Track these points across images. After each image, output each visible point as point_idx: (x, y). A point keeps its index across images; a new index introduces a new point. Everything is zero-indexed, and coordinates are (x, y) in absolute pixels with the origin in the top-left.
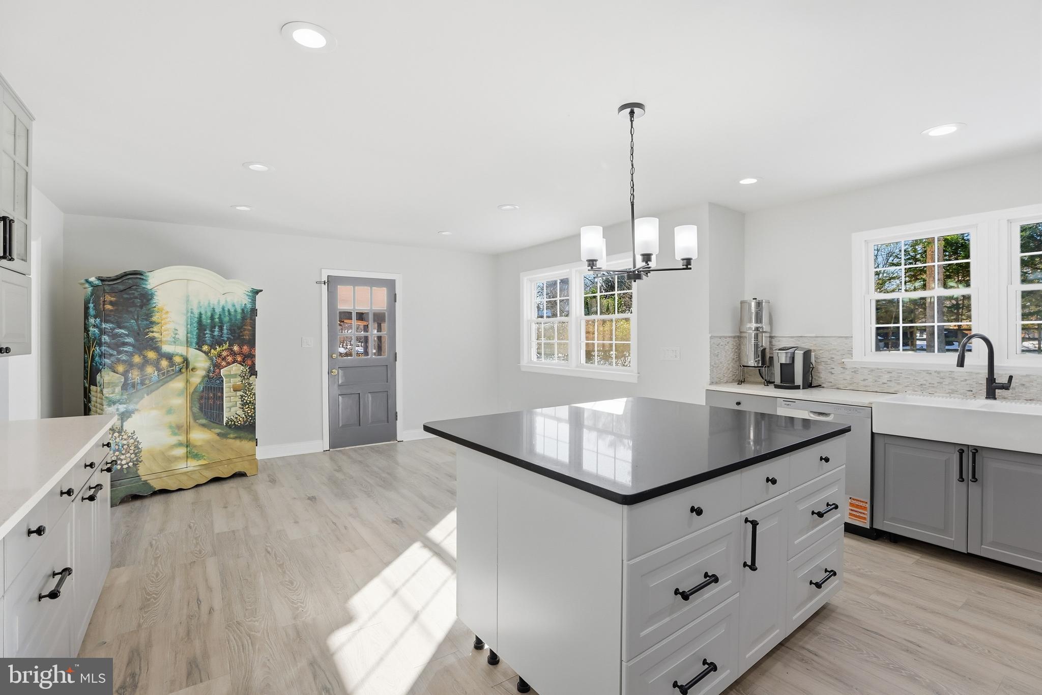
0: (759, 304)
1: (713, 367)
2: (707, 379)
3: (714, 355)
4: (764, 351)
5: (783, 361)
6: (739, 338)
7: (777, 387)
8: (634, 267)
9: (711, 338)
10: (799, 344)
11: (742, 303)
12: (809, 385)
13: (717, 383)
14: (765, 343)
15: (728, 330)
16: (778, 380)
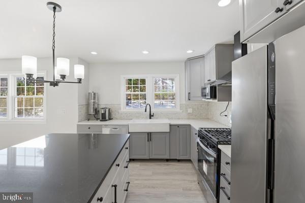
0: (94, 94)
1: (79, 116)
2: (77, 120)
3: (80, 112)
4: (96, 109)
5: (103, 112)
6: (88, 105)
7: (101, 121)
8: (54, 80)
9: (79, 106)
10: (107, 107)
11: (89, 93)
12: (110, 119)
13: (81, 121)
14: (96, 106)
15: (84, 102)
16: (101, 119)
